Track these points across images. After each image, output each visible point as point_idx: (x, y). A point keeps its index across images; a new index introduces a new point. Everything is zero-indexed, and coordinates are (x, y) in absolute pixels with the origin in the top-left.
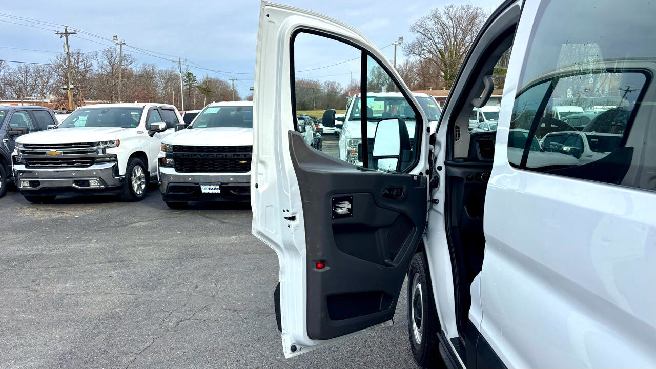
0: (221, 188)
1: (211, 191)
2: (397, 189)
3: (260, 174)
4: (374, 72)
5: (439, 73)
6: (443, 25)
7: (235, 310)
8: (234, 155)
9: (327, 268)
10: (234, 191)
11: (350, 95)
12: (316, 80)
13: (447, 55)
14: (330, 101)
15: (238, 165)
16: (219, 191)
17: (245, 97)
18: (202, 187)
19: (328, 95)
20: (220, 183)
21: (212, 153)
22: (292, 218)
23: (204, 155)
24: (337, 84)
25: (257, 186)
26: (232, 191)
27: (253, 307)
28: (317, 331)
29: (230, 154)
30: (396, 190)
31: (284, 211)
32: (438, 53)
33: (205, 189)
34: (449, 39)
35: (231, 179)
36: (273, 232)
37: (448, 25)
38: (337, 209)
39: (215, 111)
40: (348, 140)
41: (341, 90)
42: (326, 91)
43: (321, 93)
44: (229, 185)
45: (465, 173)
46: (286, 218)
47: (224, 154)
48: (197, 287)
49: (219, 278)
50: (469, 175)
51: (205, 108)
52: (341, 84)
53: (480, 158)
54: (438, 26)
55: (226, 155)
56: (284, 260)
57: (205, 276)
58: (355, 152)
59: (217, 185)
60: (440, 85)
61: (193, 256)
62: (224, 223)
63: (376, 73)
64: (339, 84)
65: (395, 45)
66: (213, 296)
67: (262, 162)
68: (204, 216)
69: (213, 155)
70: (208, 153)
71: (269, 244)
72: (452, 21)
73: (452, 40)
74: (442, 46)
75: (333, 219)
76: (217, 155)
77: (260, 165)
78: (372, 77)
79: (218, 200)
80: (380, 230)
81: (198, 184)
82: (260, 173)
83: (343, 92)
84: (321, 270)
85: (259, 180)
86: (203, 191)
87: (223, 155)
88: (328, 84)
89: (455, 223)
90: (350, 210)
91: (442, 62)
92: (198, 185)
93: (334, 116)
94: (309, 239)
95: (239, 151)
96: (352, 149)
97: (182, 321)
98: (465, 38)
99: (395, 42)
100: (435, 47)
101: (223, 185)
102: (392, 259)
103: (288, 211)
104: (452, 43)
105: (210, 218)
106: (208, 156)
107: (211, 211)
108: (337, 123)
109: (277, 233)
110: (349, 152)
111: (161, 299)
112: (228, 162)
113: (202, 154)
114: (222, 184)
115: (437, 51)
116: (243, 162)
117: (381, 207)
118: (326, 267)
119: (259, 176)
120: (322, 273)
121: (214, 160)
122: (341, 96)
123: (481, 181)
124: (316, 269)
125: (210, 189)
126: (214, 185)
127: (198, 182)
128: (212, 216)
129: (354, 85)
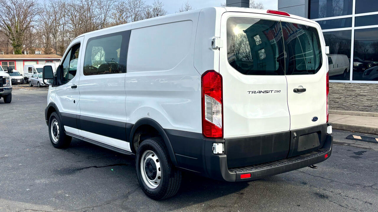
5: (8, 41)
6: (8, 8)
13: (13, 29)
32: (6, 27)
34: (14, 17)
37: (12, 8)
54: (5, 8)
60: (9, 51)
72: (15, 6)
73: (17, 19)
74: (9, 23)
91: (10, 34)
98: (26, 18)
100: (3, 23)
104: (17, 21)
115: (5, 25)
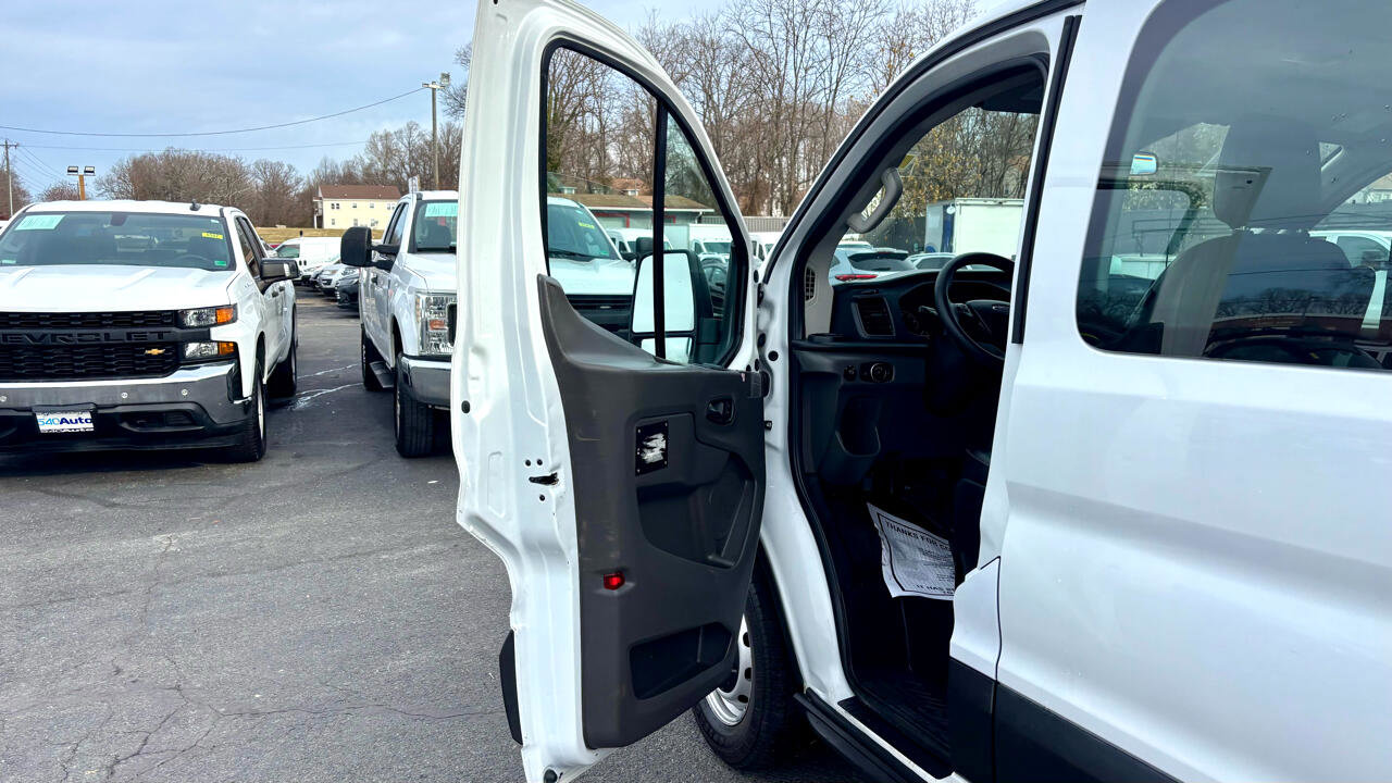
0: (96, 418)
1: (66, 427)
2: (724, 401)
3: (474, 379)
4: (376, 146)
7: (255, 714)
8: (129, 335)
9: (629, 585)
10: (130, 424)
11: (320, 195)
12: (233, 157)
14: (270, 206)
15: (142, 358)
16: (91, 425)
17: (41, 191)
18: (39, 417)
19: (265, 193)
20: (92, 407)
21: (67, 331)
22: (550, 480)
23: (44, 336)
24: (286, 168)
25: (466, 408)
26: (125, 425)
27: (299, 698)
28: (611, 727)
29: (118, 333)
30: (722, 405)
31: (528, 463)
33: (48, 423)
35: (125, 396)
36: (502, 516)
38: (645, 450)
39: (51, 223)
40: (423, 297)
41: (297, 183)
42: (260, 183)
43: (247, 186)
44: (119, 409)
45: (838, 364)
46: (533, 480)
47: (102, 331)
48: (118, 671)
49: (172, 642)
50: (849, 368)
51: (13, 217)
52: (297, 168)
53: (863, 333)
55: (107, 335)
56: (524, 578)
57: (126, 642)
58: (441, 324)
59: (83, 411)
61: (66, 595)
62: (114, 505)
63: (380, 147)
64: (290, 167)
65: (434, 90)
66: (178, 688)
67: (479, 351)
68: (47, 492)
69: (70, 335)
70: (54, 331)
71: (490, 544)
75: (637, 474)
76: (80, 335)
77: (473, 358)
78: (370, 155)
79: (83, 447)
80: (699, 493)
81: (30, 410)
82: (474, 376)
83: (301, 189)
84: (616, 592)
85: (471, 391)
86: (43, 428)
87: (98, 335)
88: (263, 167)
89: (809, 467)
90: (665, 452)
92: (28, 414)
93: (369, 241)
94: (584, 524)
95: (143, 325)
96: (433, 317)
97: (118, 762)
99: (433, 83)
101: (100, 411)
102: (718, 553)
103: (540, 463)
105: (67, 496)
106: (54, 340)
107: (62, 478)
108: (376, 257)
109: (508, 517)
110: (426, 325)
111: (28, 714)
112: (112, 353)
113: (37, 332)
114: (98, 407)
116: (155, 352)
117: (703, 443)
118: (626, 583)
119: (471, 383)
120: (621, 597)
121: (70, 349)
122: (297, 195)
123: (872, 381)
124: (604, 591)
125: (63, 421)
126: (74, 411)
127: (27, 405)
128: (68, 489)
129: (328, 171)
